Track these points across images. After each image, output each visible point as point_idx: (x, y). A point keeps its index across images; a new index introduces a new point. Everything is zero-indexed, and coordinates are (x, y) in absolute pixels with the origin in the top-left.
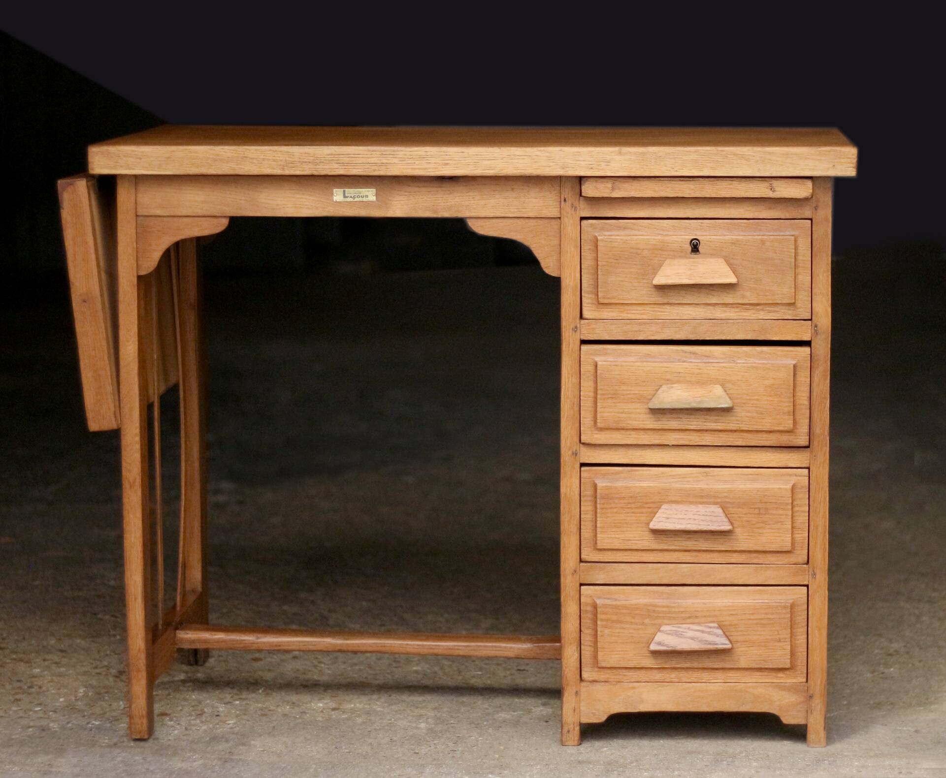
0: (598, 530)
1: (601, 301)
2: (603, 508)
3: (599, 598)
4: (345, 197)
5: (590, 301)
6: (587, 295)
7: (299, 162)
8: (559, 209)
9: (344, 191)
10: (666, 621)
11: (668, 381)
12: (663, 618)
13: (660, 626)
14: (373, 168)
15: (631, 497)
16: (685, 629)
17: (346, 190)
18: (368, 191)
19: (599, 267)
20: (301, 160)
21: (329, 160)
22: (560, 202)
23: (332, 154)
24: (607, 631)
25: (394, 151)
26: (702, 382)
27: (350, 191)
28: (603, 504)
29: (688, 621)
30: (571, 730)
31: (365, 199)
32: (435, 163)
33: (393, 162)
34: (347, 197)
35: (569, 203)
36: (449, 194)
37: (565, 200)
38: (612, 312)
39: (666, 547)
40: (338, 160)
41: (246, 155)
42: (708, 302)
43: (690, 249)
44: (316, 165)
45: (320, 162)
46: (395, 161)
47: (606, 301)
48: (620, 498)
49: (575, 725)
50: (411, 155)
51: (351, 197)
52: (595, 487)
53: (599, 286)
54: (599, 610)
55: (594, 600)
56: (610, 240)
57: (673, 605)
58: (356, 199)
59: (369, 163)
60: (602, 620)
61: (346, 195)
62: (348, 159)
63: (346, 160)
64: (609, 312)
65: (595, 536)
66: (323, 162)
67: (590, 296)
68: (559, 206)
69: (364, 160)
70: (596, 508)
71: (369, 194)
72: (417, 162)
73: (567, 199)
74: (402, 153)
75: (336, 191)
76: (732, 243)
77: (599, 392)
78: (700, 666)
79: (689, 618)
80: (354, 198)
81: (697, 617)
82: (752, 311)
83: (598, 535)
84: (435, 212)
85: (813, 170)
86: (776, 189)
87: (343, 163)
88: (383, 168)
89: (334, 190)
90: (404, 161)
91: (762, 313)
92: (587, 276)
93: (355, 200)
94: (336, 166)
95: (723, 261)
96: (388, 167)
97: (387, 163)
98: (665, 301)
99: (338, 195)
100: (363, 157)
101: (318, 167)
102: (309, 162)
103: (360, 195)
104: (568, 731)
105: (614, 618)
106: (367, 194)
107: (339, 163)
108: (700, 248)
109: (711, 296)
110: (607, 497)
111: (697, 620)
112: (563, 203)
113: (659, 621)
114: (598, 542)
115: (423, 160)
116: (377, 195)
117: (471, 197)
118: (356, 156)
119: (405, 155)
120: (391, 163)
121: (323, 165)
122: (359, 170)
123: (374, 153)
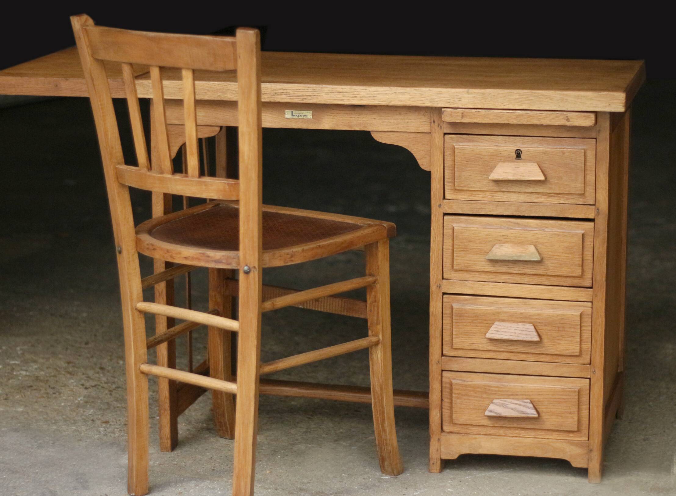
0: (454, 336)
1: (458, 188)
2: (457, 323)
3: (454, 379)
4: (292, 115)
5: (450, 188)
6: (448, 184)
8: (430, 127)
9: (292, 112)
10: (497, 397)
11: (500, 242)
12: (495, 394)
13: (493, 399)
14: (309, 98)
15: (475, 316)
16: (509, 402)
17: (293, 111)
18: (308, 112)
19: (456, 166)
20: (263, 92)
21: (281, 93)
22: (431, 123)
23: (282, 89)
24: (458, 401)
25: (322, 88)
26: (522, 243)
27: (296, 112)
28: (457, 319)
29: (511, 397)
30: (435, 463)
31: (305, 117)
32: (348, 96)
33: (321, 95)
34: (294, 116)
35: (436, 124)
36: (359, 115)
37: (434, 122)
38: (464, 195)
39: (498, 349)
40: (286, 93)
41: (228, 88)
42: (527, 191)
43: (515, 156)
44: (272, 96)
45: (275, 94)
46: (323, 94)
47: (460, 188)
48: (468, 316)
49: (438, 459)
50: (332, 91)
51: (296, 116)
52: (452, 308)
53: (456, 178)
54: (454, 387)
55: (450, 380)
56: (462, 149)
57: (502, 386)
58: (300, 117)
59: (305, 95)
60: (455, 394)
61: (294, 114)
62: (293, 92)
63: (292, 93)
64: (462, 195)
65: (452, 340)
66: (277, 94)
67: (450, 184)
68: (430, 125)
69: (302, 93)
70: (453, 322)
71: (309, 114)
72: (336, 95)
73: (435, 121)
75: (287, 112)
76: (543, 153)
77: (455, 246)
78: (519, 426)
79: (512, 395)
80: (298, 116)
81: (517, 395)
82: (556, 198)
83: (454, 340)
84: (350, 127)
85: (596, 107)
86: (570, 120)
87: (289, 95)
88: (315, 98)
90: (328, 94)
91: (562, 199)
92: (448, 171)
93: (299, 118)
94: (285, 96)
95: (536, 165)
96: (318, 98)
97: (317, 96)
98: (498, 189)
99: (288, 114)
100: (302, 91)
101: (273, 97)
102: (268, 94)
103: (302, 115)
104: (433, 464)
105: (463, 392)
106: (306, 114)
107: (287, 95)
108: (522, 156)
109: (528, 188)
110: (460, 315)
111: (517, 397)
112: (432, 123)
113: (492, 396)
114: (454, 344)
115: (340, 94)
116: (313, 115)
117: (372, 118)
118: (297, 90)
119: (329, 90)
120: (320, 96)
121: (277, 96)
122: (300, 100)
123: (309, 89)
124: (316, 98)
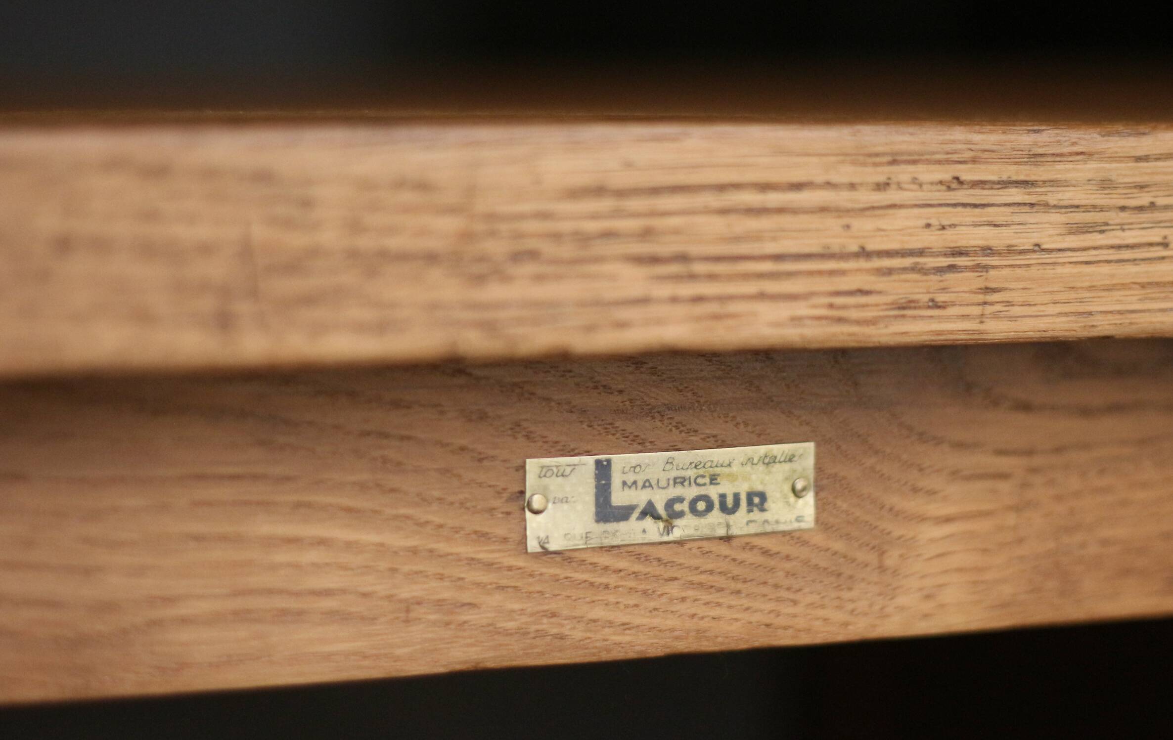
7: (353, 254)
9: (603, 471)
17: (620, 461)
18: (770, 461)
20: (366, 242)
21: (583, 239)
23: (599, 191)
25: (1035, 158)
33: (1025, 242)
40: (647, 234)
44: (480, 279)
45: (517, 257)
50: (1142, 187)
51: (649, 511)
58: (686, 527)
59: (864, 253)
61: (619, 497)
62: (717, 225)
66: (533, 255)
74: (1090, 169)
75: (545, 471)
87: (683, 258)
89: (533, 465)
90: (1101, 228)
93: (677, 534)
96: (994, 278)
97: (988, 251)
100: (823, 210)
101: (495, 292)
102: (432, 258)
107: (654, 260)
118: (774, 199)
119: (1106, 184)
120: (1011, 250)
121: (539, 278)
122: (801, 309)
123: (903, 173)
124: (973, 280)
